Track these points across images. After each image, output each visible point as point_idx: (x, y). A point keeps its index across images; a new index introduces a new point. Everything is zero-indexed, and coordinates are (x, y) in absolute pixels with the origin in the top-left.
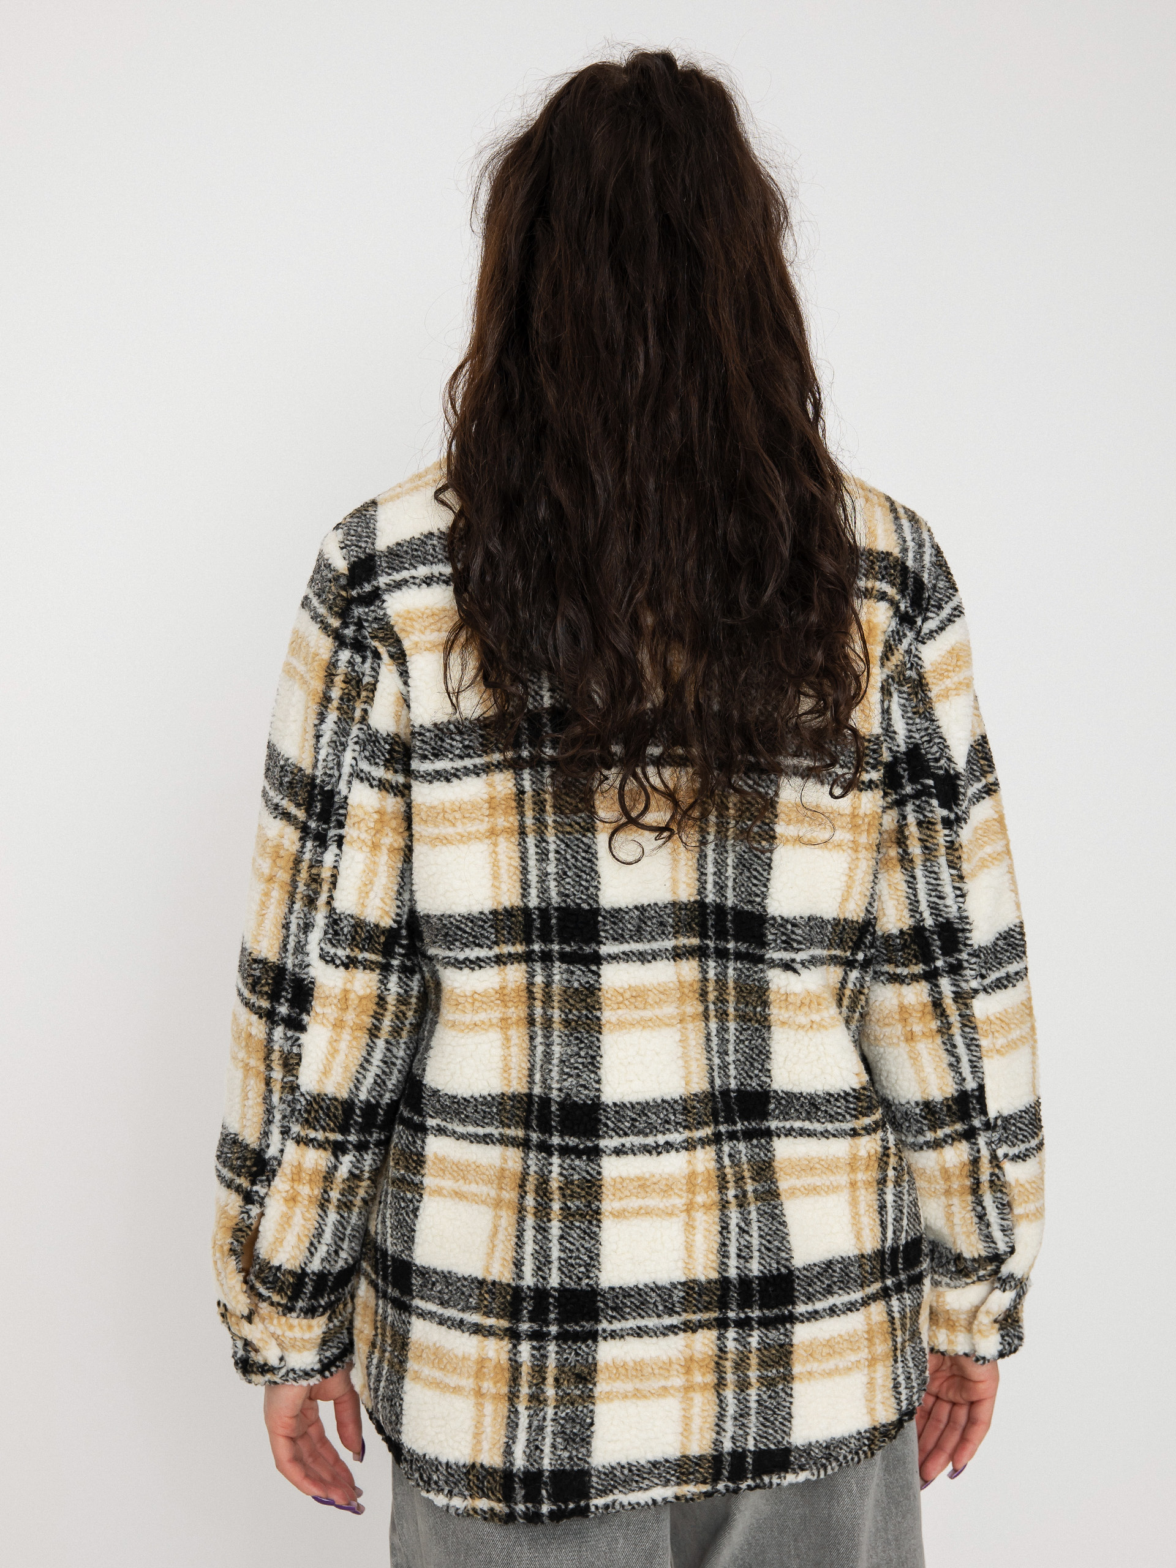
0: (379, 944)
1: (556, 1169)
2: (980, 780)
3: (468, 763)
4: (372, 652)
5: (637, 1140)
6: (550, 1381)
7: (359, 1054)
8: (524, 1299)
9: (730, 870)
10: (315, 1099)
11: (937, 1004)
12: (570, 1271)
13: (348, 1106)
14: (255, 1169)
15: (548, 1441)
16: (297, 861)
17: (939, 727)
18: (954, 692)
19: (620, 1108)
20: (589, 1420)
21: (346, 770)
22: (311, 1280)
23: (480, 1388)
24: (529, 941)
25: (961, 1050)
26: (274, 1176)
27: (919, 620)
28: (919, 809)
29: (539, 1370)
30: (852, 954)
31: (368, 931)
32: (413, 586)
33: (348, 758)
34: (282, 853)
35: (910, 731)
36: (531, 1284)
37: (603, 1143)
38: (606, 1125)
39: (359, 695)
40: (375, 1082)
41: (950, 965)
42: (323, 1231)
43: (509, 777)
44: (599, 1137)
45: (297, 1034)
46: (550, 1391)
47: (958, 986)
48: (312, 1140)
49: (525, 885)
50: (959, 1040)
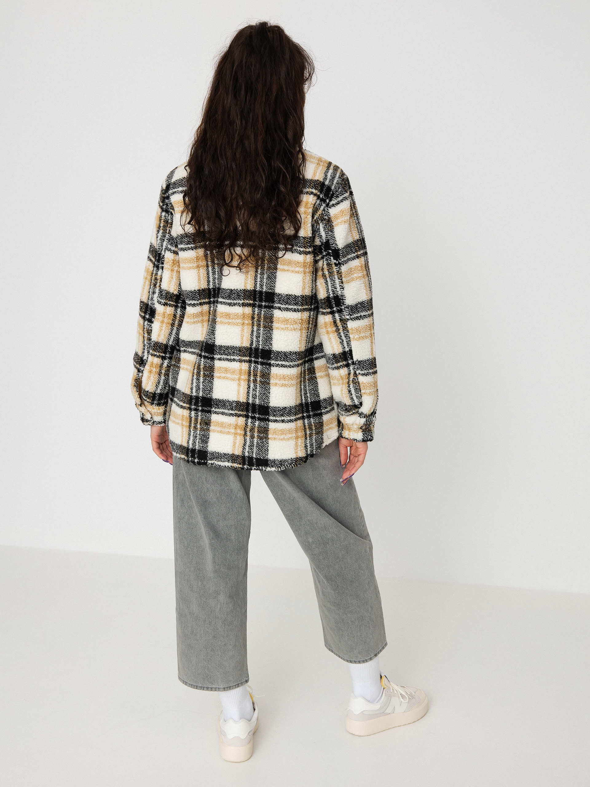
0: (174, 299)
1: (202, 362)
2: (355, 253)
3: (189, 246)
4: (170, 213)
5: (225, 357)
6: (199, 423)
7: (168, 332)
8: (193, 399)
9: (265, 280)
10: (156, 343)
11: (335, 322)
12: (205, 392)
13: (166, 346)
14: (141, 362)
15: (198, 441)
16: (152, 273)
17: (334, 234)
18: (340, 224)
19: (221, 347)
20: (208, 437)
21: (164, 247)
22: (157, 395)
23: (182, 423)
24: (210, 298)
25: (343, 338)
26: (146, 365)
27: (328, 201)
28: (327, 260)
29: (196, 420)
30: (311, 306)
31: (170, 295)
32: (177, 193)
33: (165, 244)
34: (149, 271)
35: (327, 235)
36: (195, 395)
37: (215, 356)
38: (216, 351)
39: (168, 225)
40: (174, 339)
41: (338, 310)
42: (160, 381)
43: (203, 250)
44: (214, 354)
45: (151, 324)
46: (199, 426)
47: (341, 317)
48: (155, 355)
49: (208, 282)
50: (342, 334)
